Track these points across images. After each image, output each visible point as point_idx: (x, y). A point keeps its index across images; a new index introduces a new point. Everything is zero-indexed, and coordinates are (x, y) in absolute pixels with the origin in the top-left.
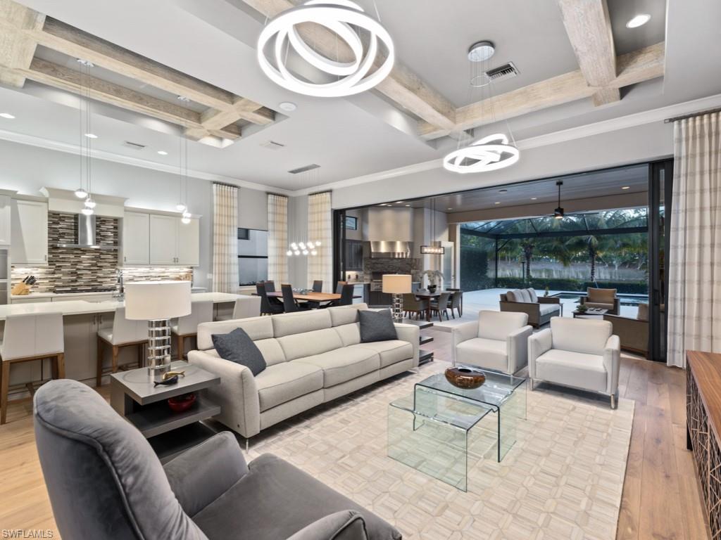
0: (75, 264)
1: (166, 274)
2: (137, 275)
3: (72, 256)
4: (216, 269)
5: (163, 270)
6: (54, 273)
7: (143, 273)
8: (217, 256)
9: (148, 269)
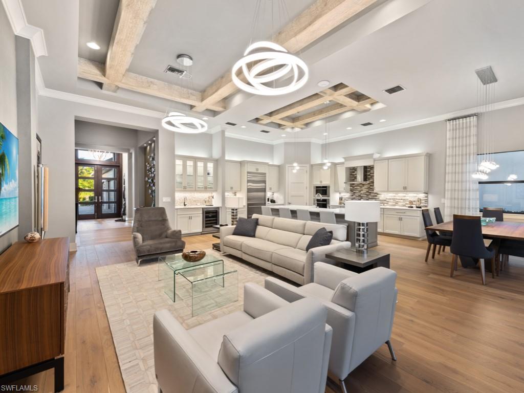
0: (360, 191)
1: (406, 198)
2: (388, 198)
3: (359, 187)
4: (448, 194)
5: (404, 195)
6: (352, 196)
7: (392, 197)
8: (450, 184)
9: (394, 194)
